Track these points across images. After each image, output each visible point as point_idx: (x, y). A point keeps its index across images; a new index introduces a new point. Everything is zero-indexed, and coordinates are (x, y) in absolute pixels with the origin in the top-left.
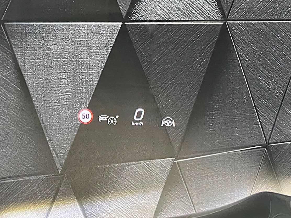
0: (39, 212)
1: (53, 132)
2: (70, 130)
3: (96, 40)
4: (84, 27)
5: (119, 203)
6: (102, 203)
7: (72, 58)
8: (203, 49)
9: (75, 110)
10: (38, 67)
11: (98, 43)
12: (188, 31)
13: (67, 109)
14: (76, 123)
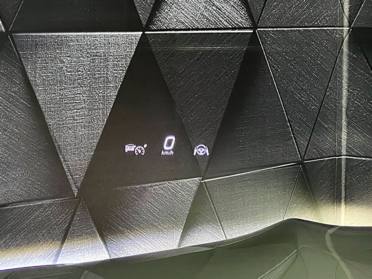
1: (67, 151)
2: (87, 149)
3: (114, 51)
4: (101, 38)
5: (142, 228)
6: (123, 228)
7: (88, 71)
8: (231, 60)
9: (92, 128)
10: (51, 81)
11: (116, 54)
12: (214, 39)
13: (83, 126)
14: (93, 142)
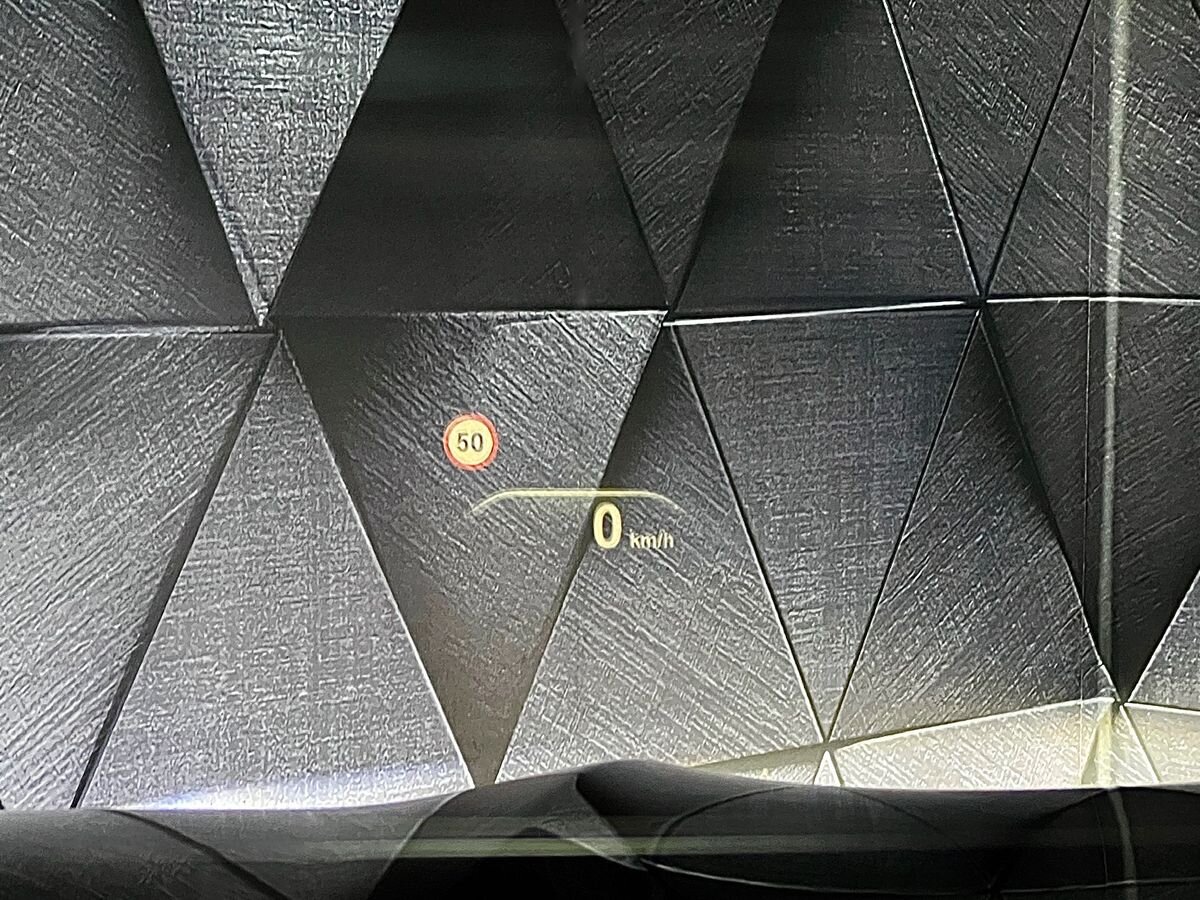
0: (186, 454)
1: (236, 179)
2: (299, 178)
9: (317, 112)
13: (287, 105)
14: (318, 158)
